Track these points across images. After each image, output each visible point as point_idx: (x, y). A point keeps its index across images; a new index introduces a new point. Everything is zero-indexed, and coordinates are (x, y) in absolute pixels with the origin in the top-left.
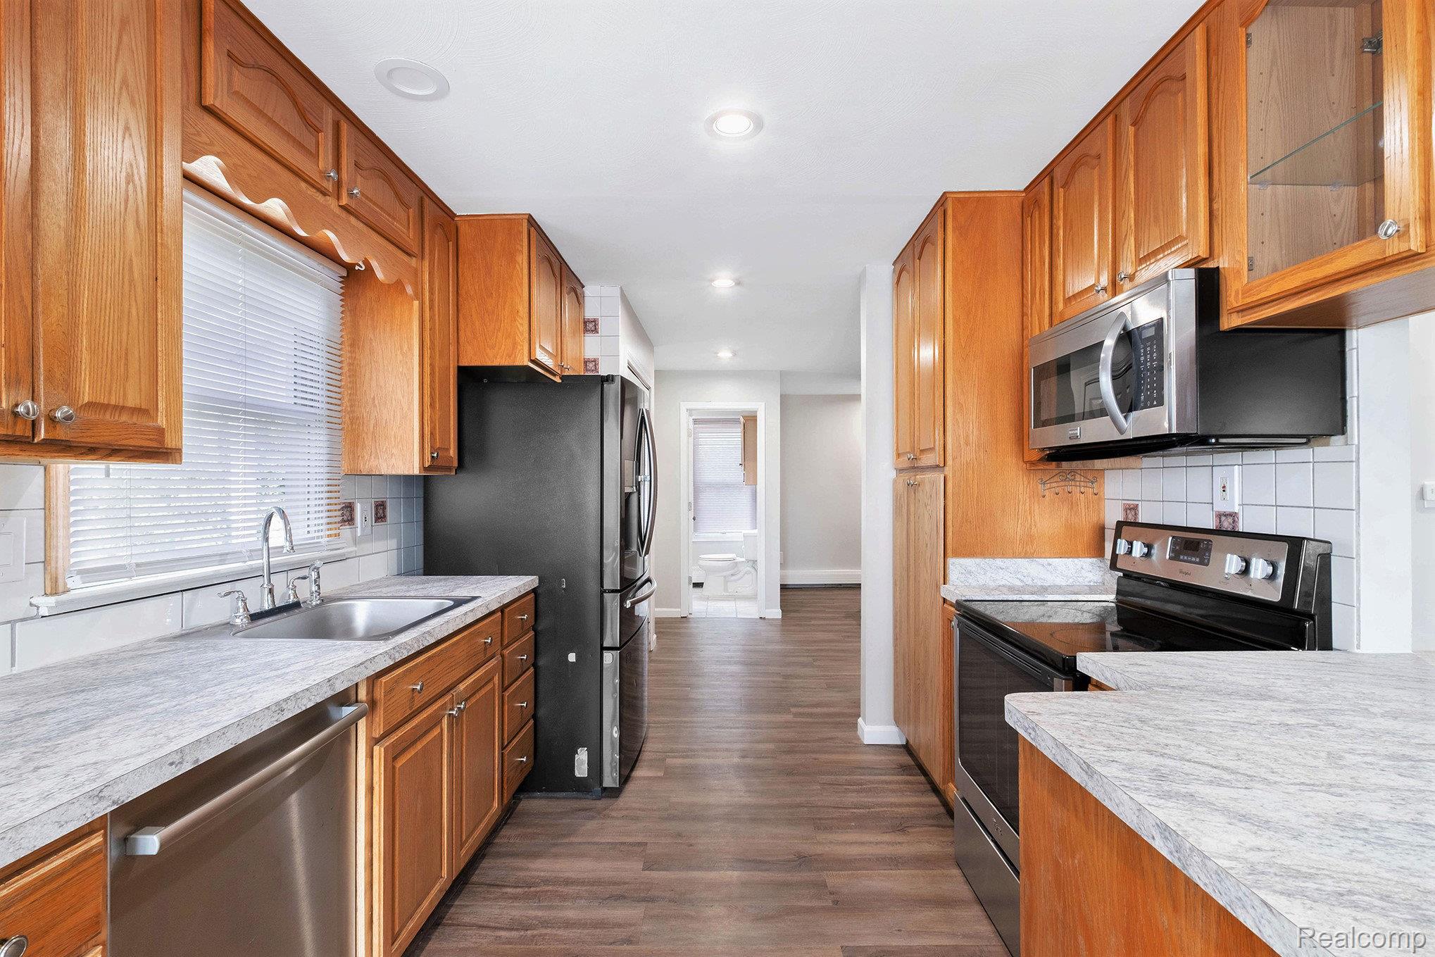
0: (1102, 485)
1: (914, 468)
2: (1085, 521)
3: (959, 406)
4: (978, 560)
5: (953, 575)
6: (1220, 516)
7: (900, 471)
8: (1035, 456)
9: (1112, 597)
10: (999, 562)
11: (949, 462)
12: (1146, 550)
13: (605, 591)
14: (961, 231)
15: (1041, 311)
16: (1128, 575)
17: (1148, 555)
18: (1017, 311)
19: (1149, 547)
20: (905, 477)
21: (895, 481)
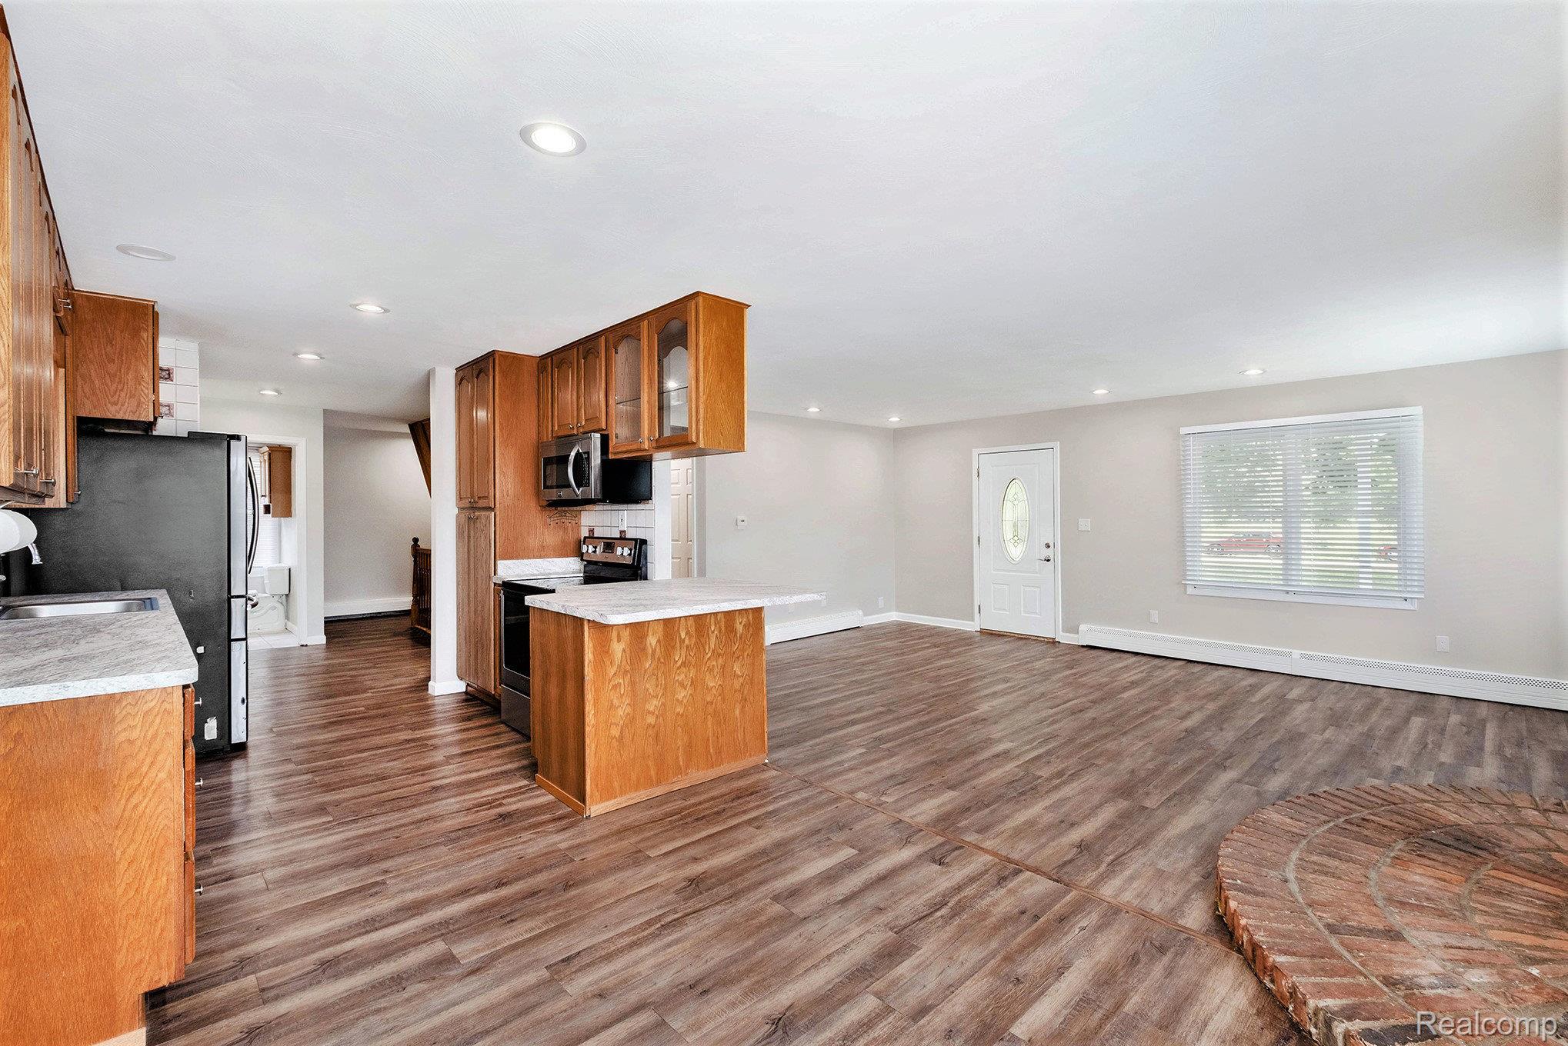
0: (580, 519)
1: (473, 508)
2: (571, 538)
3: (503, 473)
4: (514, 561)
5: (500, 572)
6: (621, 532)
7: (461, 509)
8: (545, 503)
9: (582, 575)
10: (526, 561)
11: (498, 505)
12: (594, 549)
13: (233, 597)
14: (504, 374)
15: (547, 428)
16: (589, 562)
17: (595, 552)
18: (535, 424)
19: (595, 548)
20: (466, 512)
21: (457, 516)
